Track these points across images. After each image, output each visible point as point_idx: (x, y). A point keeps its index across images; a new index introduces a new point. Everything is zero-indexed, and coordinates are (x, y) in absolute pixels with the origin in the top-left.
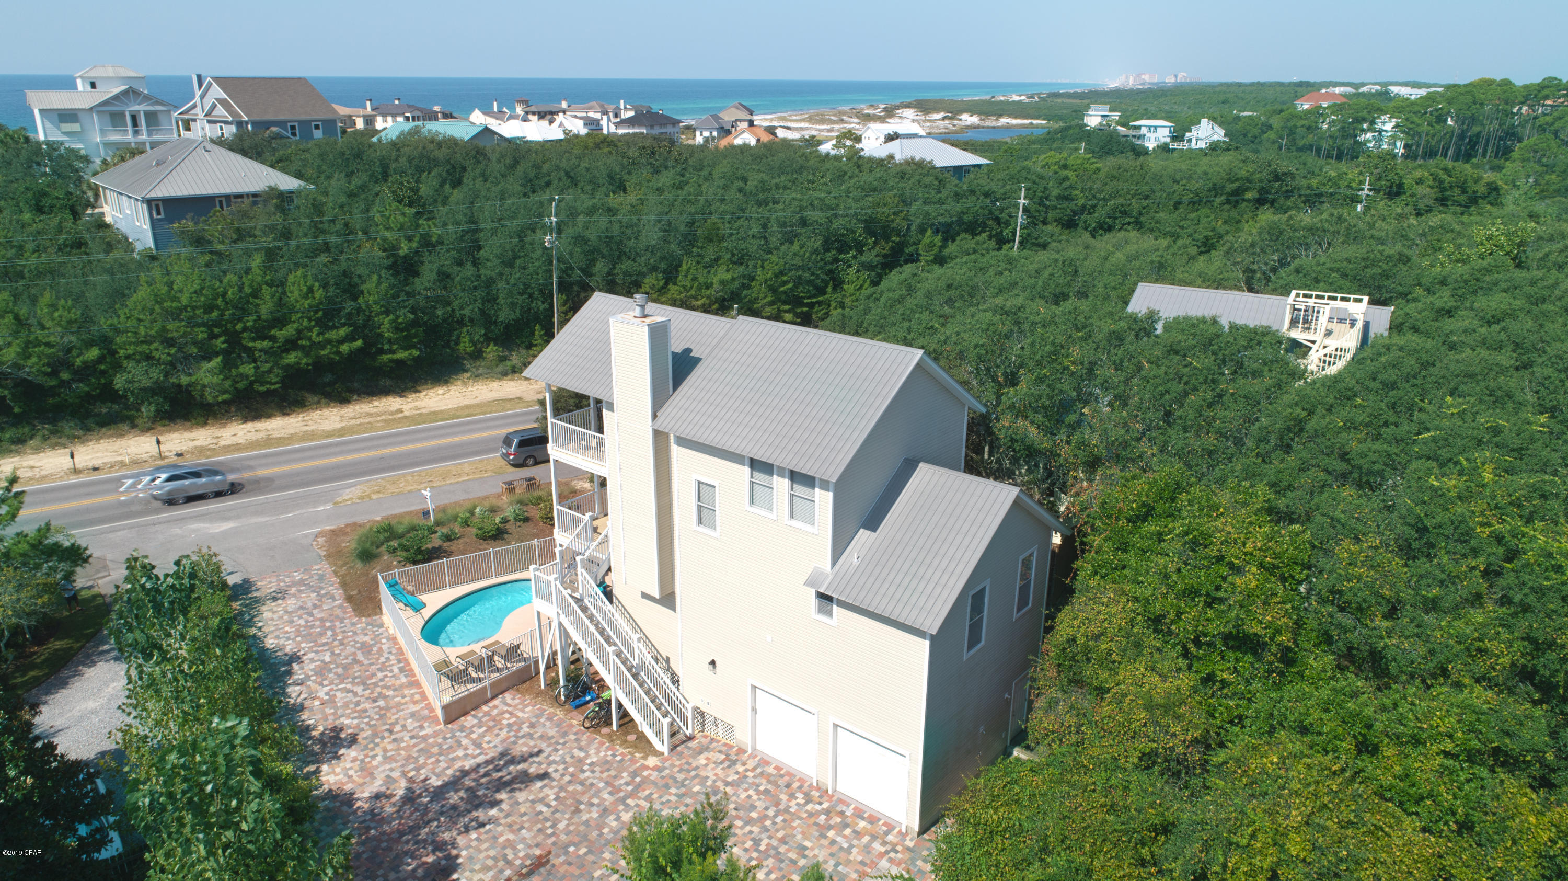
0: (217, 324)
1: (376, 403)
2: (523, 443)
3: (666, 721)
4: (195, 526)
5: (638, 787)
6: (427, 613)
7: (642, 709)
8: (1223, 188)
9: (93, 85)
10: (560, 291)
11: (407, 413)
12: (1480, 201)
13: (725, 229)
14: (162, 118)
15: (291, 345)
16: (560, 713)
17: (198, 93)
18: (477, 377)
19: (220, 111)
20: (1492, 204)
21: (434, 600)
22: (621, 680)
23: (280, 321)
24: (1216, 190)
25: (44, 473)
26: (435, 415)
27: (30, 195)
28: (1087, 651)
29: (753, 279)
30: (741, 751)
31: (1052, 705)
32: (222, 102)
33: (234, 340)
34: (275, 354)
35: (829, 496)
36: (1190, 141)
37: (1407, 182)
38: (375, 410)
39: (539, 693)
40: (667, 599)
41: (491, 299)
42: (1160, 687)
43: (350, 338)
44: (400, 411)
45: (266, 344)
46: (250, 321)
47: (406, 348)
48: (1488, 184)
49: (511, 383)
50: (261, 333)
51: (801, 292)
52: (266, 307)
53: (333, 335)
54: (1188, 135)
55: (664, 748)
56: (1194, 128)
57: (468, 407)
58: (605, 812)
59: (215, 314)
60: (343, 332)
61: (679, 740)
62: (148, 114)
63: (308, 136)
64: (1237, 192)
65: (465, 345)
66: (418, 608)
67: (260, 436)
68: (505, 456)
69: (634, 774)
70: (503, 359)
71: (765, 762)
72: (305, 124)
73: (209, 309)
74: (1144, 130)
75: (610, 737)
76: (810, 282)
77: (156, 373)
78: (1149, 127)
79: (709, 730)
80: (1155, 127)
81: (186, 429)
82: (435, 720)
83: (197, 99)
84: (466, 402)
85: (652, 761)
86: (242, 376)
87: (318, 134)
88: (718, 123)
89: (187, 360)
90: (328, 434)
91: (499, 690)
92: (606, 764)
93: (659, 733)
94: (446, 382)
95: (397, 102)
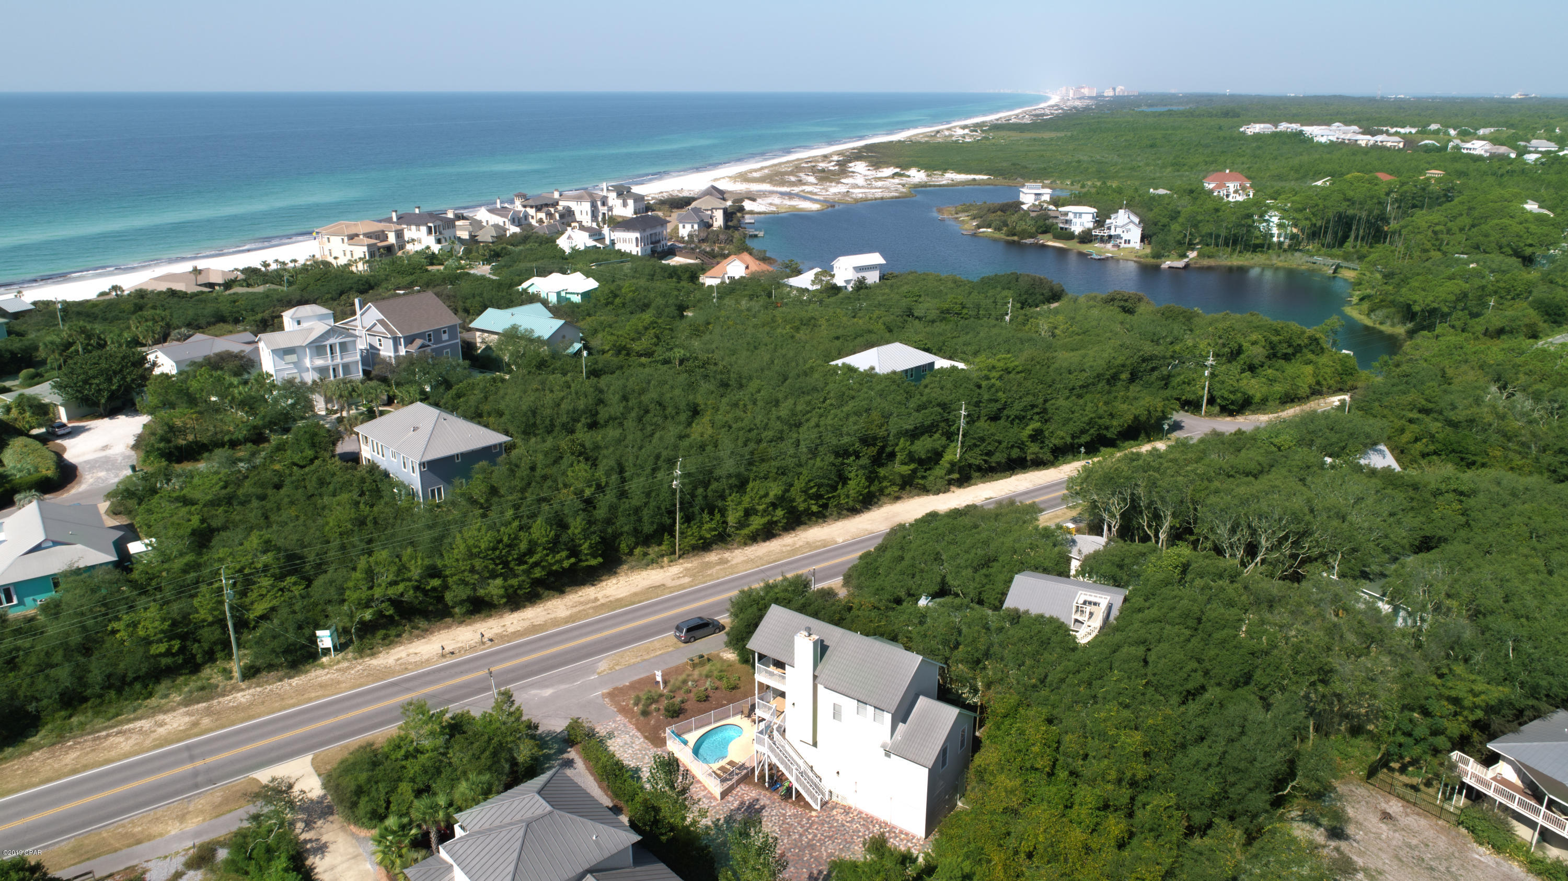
0: (498, 558)
1: (580, 593)
2: (689, 630)
3: (819, 798)
4: (534, 692)
5: (812, 824)
6: (692, 743)
7: (808, 791)
8: (1103, 375)
9: (299, 323)
10: (681, 509)
11: (602, 601)
12: (1304, 350)
13: (772, 452)
14: (350, 347)
15: (536, 564)
16: (768, 794)
17: (359, 313)
18: (632, 568)
19: (380, 328)
20: (1313, 352)
21: (692, 737)
22: (798, 779)
23: (530, 552)
24: (1099, 376)
25: (425, 657)
26: (619, 603)
27: (307, 436)
28: (985, 769)
29: (792, 485)
30: (850, 808)
31: (973, 788)
32: (381, 322)
33: (506, 564)
34: (528, 572)
35: (890, 716)
36: (1109, 228)
37: (1245, 345)
38: (582, 599)
39: (755, 784)
40: (815, 744)
41: (640, 520)
42: (1010, 784)
43: (568, 557)
44: (596, 599)
45: (525, 567)
46: (515, 554)
47: (595, 557)
48: (1310, 338)
49: (653, 572)
50: (521, 561)
51: (823, 492)
52: (523, 546)
53: (558, 557)
54: (1108, 221)
55: (818, 808)
56: (1113, 216)
57: (635, 594)
58: (801, 835)
59: (497, 553)
60: (564, 554)
61: (824, 804)
62: (341, 344)
63: (438, 340)
64: (1114, 378)
65: (623, 546)
66: (685, 743)
67: (526, 624)
68: (679, 637)
69: (808, 819)
70: (646, 554)
71: (860, 813)
72: (437, 332)
73: (494, 549)
74: (1071, 216)
75: (793, 803)
76: (828, 485)
77: (468, 592)
78: (1075, 214)
79: (834, 799)
80: (1081, 214)
81: (484, 620)
82: (715, 799)
83: (358, 316)
84: (634, 590)
85: (814, 814)
86: (512, 586)
87: (445, 337)
88: (698, 216)
89: (484, 580)
90: (567, 620)
91: (739, 782)
92: (795, 816)
93: (816, 801)
94: (615, 573)
95: (417, 211)
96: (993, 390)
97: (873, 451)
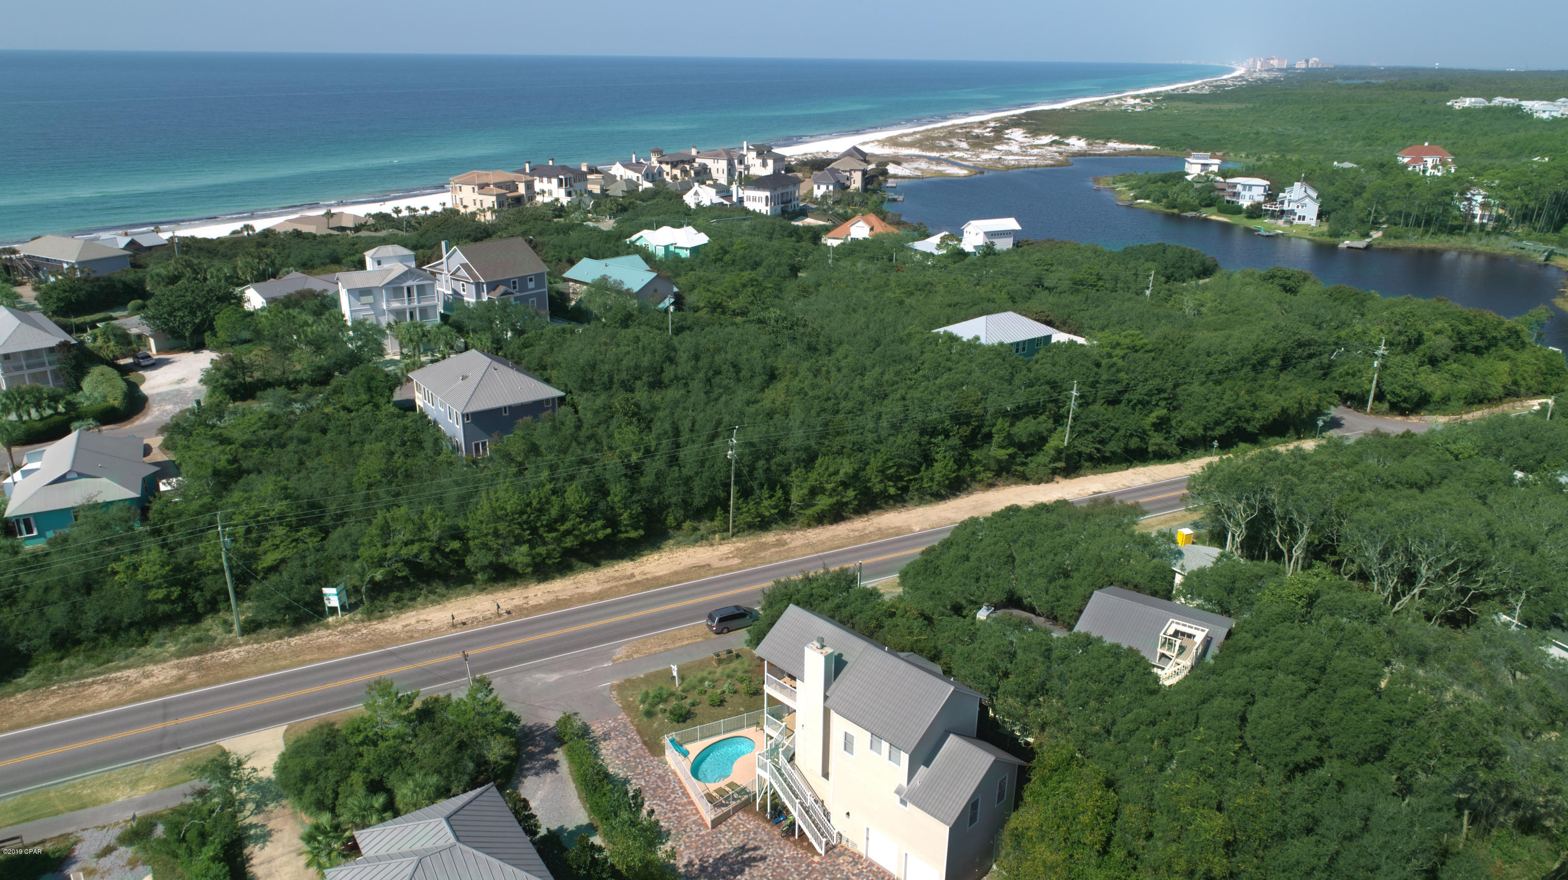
0: (525, 522)
1: (616, 568)
2: (721, 620)
3: (824, 840)
4: (539, 676)
5: (811, 873)
6: (692, 757)
7: (811, 831)
8: (1247, 359)
9: (379, 263)
10: (735, 484)
11: (638, 578)
12: (1501, 344)
13: (849, 425)
14: (428, 290)
15: (568, 533)
16: (768, 827)
17: (445, 256)
18: (678, 544)
19: (463, 272)
20: (1512, 346)
21: (695, 748)
22: (801, 815)
23: (562, 518)
24: (1243, 361)
25: (435, 626)
26: (656, 581)
27: (363, 379)
28: (1023, 834)
29: (868, 463)
30: (860, 857)
31: (1008, 854)
32: (465, 266)
33: (534, 531)
34: (558, 540)
35: (907, 756)
36: (1282, 203)
37: (1427, 334)
38: (617, 575)
39: (756, 814)
40: (826, 775)
41: (690, 491)
42: (1051, 858)
43: (604, 527)
44: (633, 575)
45: (554, 535)
46: (545, 519)
47: (636, 529)
48: (1508, 329)
49: (701, 549)
50: (551, 528)
51: (903, 472)
52: (554, 512)
53: (593, 526)
54: (1281, 195)
55: (822, 852)
56: (1287, 190)
57: (676, 573)
59: (525, 517)
60: (599, 523)
61: (830, 848)
62: (418, 286)
63: (524, 288)
64: (1263, 363)
65: (670, 520)
66: (686, 754)
67: (551, 597)
68: (710, 627)
69: (808, 865)
70: (695, 529)
71: (872, 864)
72: (523, 280)
73: (522, 513)
74: (1239, 188)
75: (794, 842)
76: (909, 466)
77: (490, 557)
78: (1244, 186)
79: (844, 843)
80: (1251, 186)
81: (506, 589)
82: (706, 826)
83: (444, 259)
84: (675, 568)
85: (816, 859)
86: (540, 555)
87: (531, 285)
88: (834, 177)
89: (508, 547)
90: (594, 597)
91: (736, 810)
92: (794, 859)
93: (820, 844)
94: (659, 548)
95: (551, 163)
96: (1113, 369)
97: (966, 431)
